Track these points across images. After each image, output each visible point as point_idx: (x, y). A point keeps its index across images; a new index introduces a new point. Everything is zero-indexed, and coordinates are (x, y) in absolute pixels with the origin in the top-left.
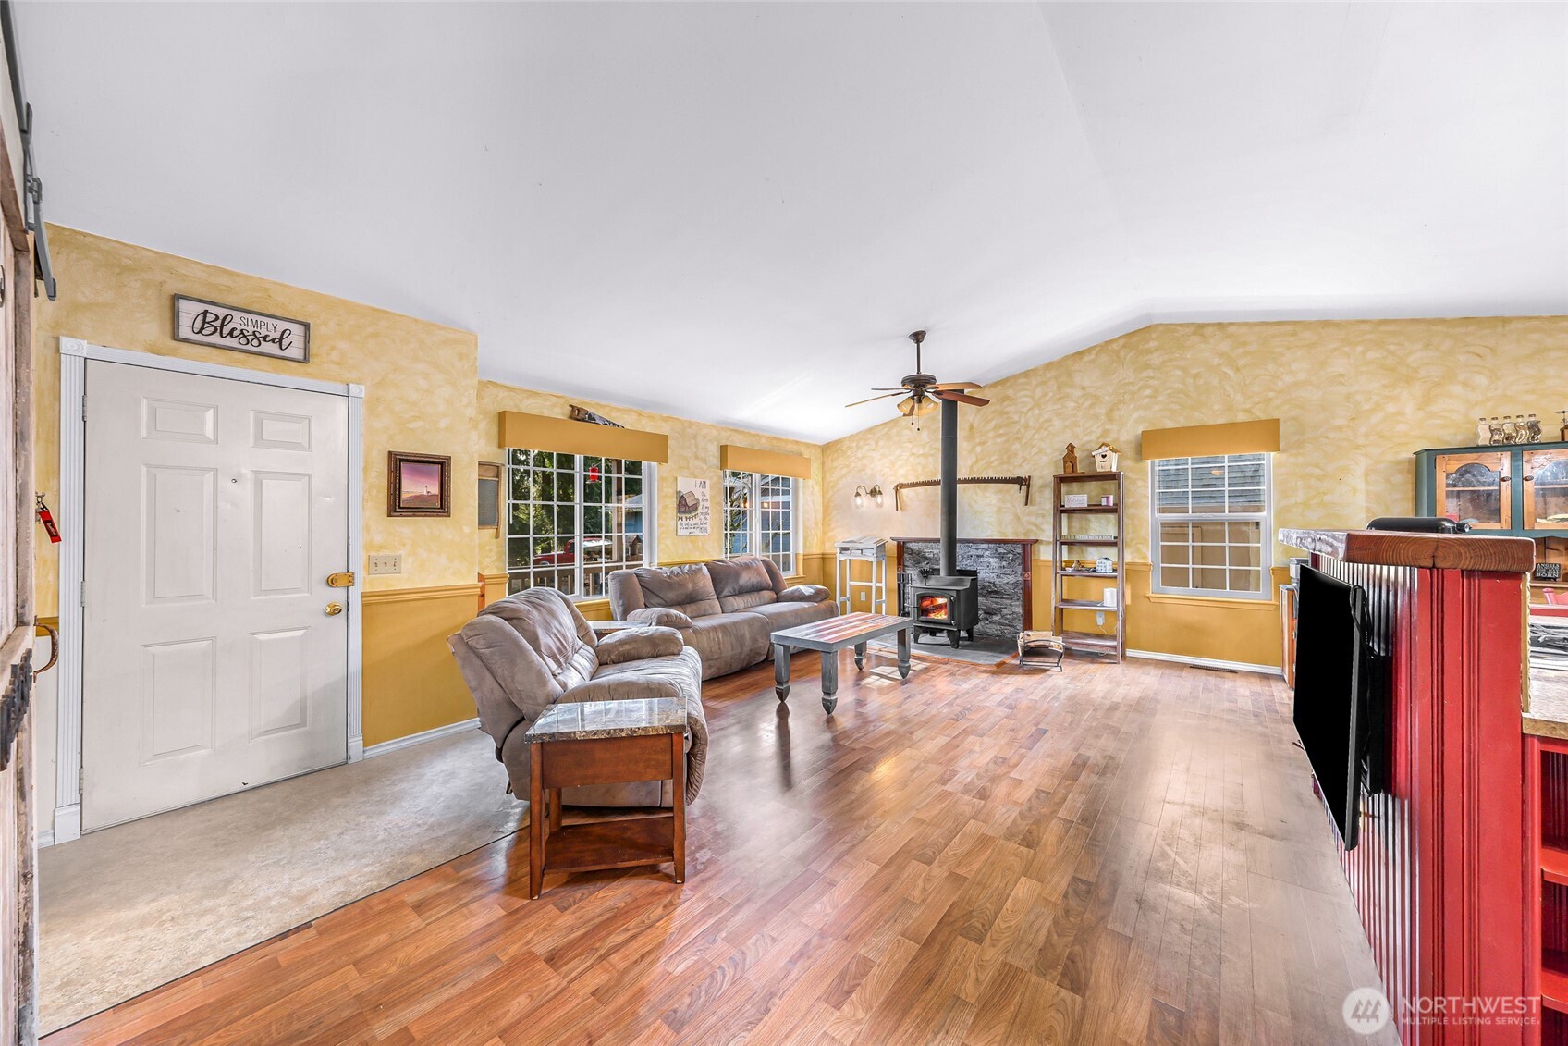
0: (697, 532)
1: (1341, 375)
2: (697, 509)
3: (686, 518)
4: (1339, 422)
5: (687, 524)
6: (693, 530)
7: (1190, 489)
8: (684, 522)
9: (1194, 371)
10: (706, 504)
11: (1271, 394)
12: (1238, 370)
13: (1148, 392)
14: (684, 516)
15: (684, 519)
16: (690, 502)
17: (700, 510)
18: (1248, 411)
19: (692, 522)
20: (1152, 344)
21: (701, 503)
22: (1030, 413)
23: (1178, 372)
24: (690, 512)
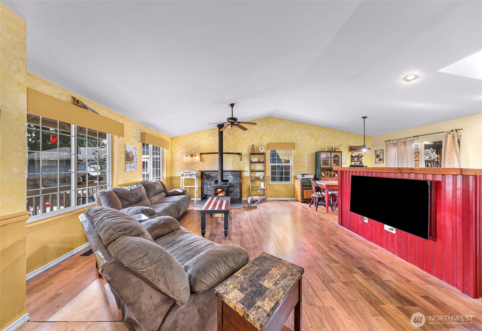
0: (133, 170)
1: (304, 135)
2: (133, 159)
3: (129, 163)
4: (304, 144)
5: (130, 166)
6: (131, 169)
7: (276, 158)
8: (129, 165)
9: (279, 130)
10: (136, 157)
11: (293, 137)
12: (287, 130)
13: (270, 133)
14: (128, 162)
15: (129, 164)
16: (131, 156)
17: (134, 160)
18: (289, 140)
19: (132, 165)
20: (271, 121)
21: (135, 157)
22: (242, 135)
23: (276, 129)
24: (131, 161)
